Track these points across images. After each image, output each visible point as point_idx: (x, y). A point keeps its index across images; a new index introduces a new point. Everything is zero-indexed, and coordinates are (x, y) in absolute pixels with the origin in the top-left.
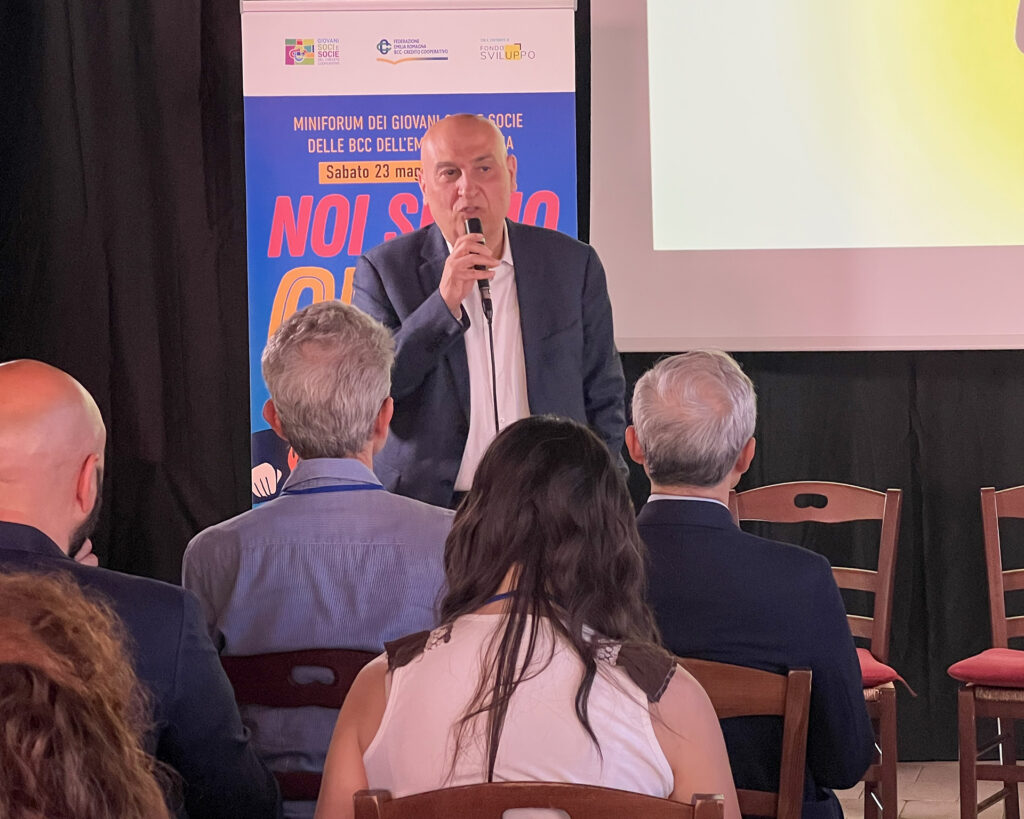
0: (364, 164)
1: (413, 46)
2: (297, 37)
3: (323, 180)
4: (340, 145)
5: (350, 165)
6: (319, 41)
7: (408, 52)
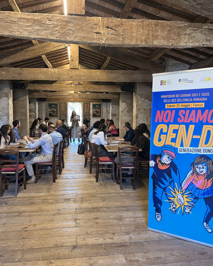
0: (174, 104)
1: (186, 80)
2: (163, 80)
3: (166, 107)
4: (170, 101)
6: (167, 80)
7: (185, 81)
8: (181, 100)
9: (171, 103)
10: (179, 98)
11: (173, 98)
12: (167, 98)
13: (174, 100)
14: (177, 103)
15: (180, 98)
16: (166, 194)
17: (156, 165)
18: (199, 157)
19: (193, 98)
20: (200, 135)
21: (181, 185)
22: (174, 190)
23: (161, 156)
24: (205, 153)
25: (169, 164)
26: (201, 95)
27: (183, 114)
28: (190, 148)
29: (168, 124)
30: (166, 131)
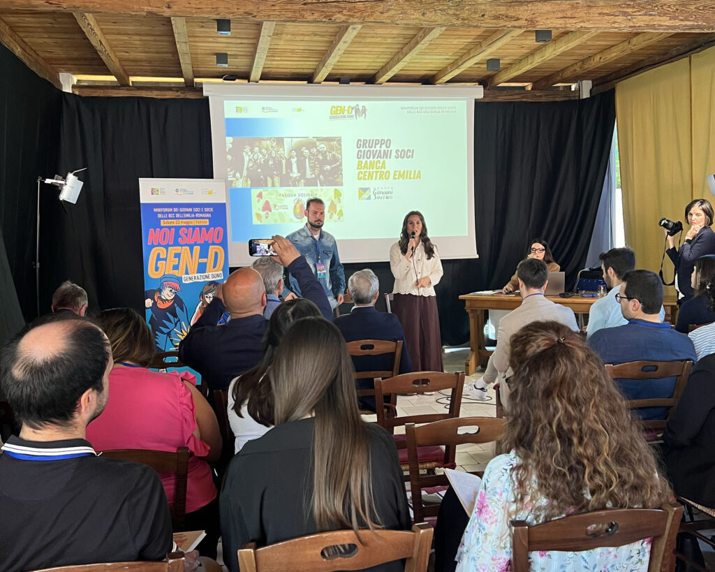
0: (173, 221)
1: (185, 191)
4: (166, 216)
5: (170, 221)
6: (160, 189)
7: (183, 192)
8: (181, 216)
9: (168, 218)
10: (177, 213)
11: (170, 213)
12: (162, 213)
13: (172, 216)
14: (175, 218)
15: (179, 212)
16: (172, 340)
17: (155, 303)
18: (208, 285)
19: (195, 213)
20: (207, 258)
21: (189, 324)
22: (182, 332)
23: (160, 291)
24: (214, 279)
25: (172, 300)
26: (204, 210)
27: (185, 233)
28: (196, 275)
29: (166, 247)
30: (165, 257)
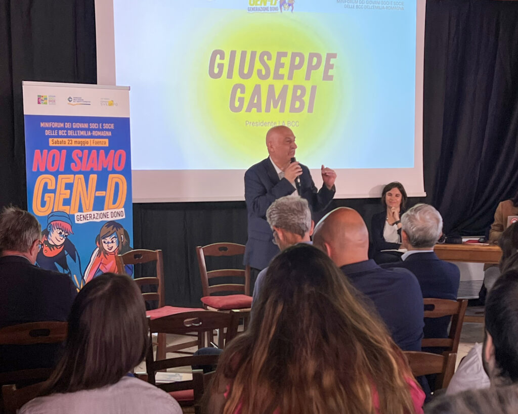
0: (64, 139)
1: (80, 99)
2: (42, 95)
3: (51, 144)
4: (56, 133)
5: (60, 140)
6: (49, 96)
7: (78, 102)
8: (75, 134)
9: (58, 137)
10: (70, 129)
11: (61, 129)
12: (51, 129)
13: (63, 133)
14: (67, 137)
15: (72, 129)
18: (106, 226)
19: (91, 130)
20: (105, 190)
23: (47, 233)
25: (61, 245)
26: (102, 126)
27: (79, 156)
28: (92, 213)
29: (56, 174)
30: (53, 188)
